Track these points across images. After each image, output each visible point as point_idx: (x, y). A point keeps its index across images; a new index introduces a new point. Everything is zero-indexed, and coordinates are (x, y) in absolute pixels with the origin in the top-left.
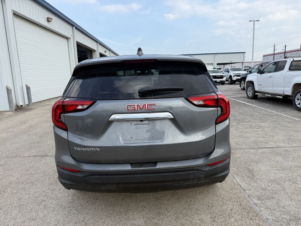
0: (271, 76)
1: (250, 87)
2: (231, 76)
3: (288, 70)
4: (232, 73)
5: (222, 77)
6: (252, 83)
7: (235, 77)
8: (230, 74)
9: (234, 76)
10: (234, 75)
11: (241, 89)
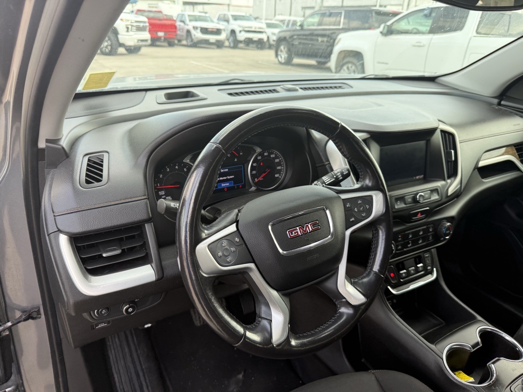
0: (422, 44)
1: (350, 65)
2: (233, 32)
3: (475, 34)
4: (235, 25)
5: (218, 32)
6: (357, 55)
7: (243, 33)
8: (231, 27)
9: (240, 31)
10: (241, 29)
11: (277, 62)
